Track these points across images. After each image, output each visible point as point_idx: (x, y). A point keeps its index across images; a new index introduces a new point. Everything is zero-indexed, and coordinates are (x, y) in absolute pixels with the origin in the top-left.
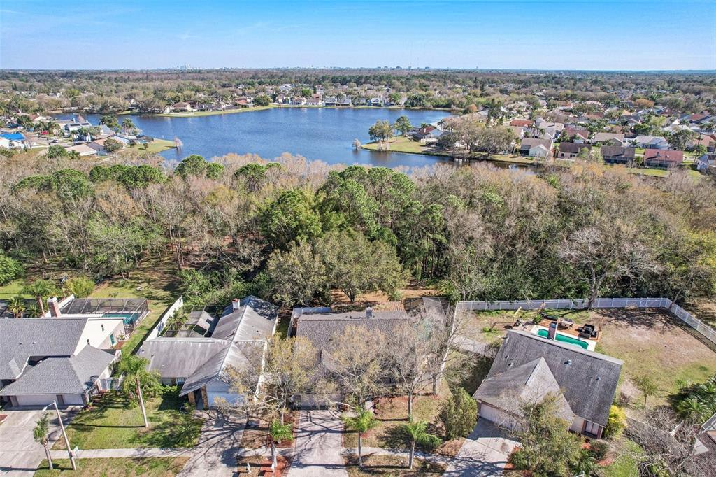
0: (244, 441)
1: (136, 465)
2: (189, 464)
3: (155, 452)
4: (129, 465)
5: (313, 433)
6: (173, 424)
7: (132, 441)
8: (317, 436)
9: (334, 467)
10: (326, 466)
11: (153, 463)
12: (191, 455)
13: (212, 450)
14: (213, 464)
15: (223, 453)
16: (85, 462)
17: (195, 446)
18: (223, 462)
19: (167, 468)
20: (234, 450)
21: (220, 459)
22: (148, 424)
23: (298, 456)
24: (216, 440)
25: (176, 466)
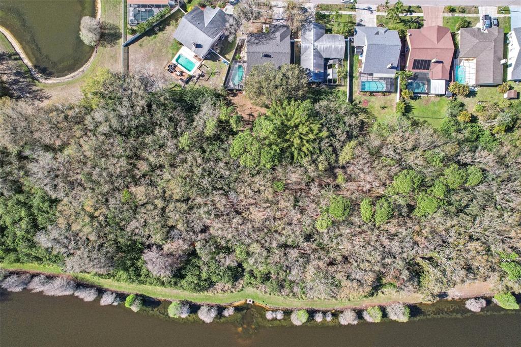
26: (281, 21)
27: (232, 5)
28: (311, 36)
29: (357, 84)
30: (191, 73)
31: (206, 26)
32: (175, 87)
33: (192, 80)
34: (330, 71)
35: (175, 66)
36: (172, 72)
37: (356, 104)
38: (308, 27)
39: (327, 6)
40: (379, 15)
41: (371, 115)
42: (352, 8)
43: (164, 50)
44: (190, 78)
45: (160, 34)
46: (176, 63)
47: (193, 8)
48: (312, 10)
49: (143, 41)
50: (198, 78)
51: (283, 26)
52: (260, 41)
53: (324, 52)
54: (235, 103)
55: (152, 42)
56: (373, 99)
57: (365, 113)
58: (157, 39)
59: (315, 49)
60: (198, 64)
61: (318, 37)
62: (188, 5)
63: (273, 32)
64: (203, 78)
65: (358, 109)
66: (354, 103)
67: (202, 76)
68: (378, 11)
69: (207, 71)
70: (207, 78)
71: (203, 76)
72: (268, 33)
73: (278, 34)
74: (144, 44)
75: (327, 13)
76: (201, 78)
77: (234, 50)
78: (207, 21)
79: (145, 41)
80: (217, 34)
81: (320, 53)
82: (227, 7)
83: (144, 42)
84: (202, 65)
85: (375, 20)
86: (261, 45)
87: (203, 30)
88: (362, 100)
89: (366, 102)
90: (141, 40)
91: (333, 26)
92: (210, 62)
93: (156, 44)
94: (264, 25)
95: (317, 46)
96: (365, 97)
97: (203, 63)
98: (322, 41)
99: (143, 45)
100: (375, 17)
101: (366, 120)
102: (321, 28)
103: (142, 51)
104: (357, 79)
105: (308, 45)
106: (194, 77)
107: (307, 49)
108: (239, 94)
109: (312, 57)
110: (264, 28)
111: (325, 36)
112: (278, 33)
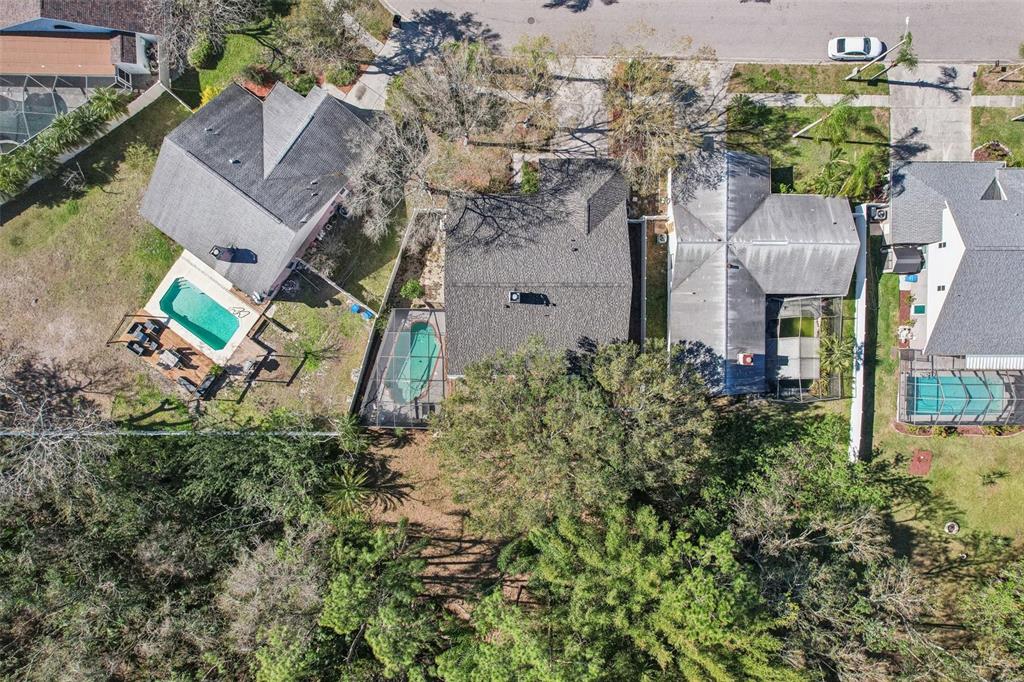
26: (589, 137)
27: (385, 71)
28: (717, 209)
29: (890, 388)
30: (220, 357)
31: (267, 171)
32: (161, 409)
33: (230, 384)
34: (787, 347)
35: (160, 327)
36: (147, 353)
37: (882, 467)
38: (702, 171)
39: (774, 72)
40: (983, 109)
41: (941, 506)
42: (873, 83)
43: (111, 263)
44: (220, 377)
45: (95, 195)
46: (161, 315)
47: (223, 86)
48: (715, 90)
49: (26, 224)
50: (253, 377)
51: (599, 164)
52: (500, 231)
53: (767, 271)
54: (403, 471)
55: (61, 231)
56: (953, 444)
57: (918, 497)
58: (84, 216)
59: (734, 265)
60: (249, 319)
61: (744, 212)
62: (205, 76)
63: (556, 191)
64: (274, 374)
65: (891, 482)
66: (874, 462)
67: (269, 364)
68: (980, 88)
69: (287, 347)
70: (290, 373)
71: (272, 366)
72: (535, 193)
73: (576, 201)
74: (29, 237)
75: (772, 101)
76: (264, 374)
77: (397, 261)
78: (274, 151)
79: (36, 223)
80: (318, 206)
81: (751, 278)
82: (364, 79)
83: (29, 229)
84: (264, 325)
85: (967, 129)
86: (508, 252)
87: (254, 190)
88: (908, 451)
89: (926, 457)
90: (18, 220)
91: (798, 154)
92: (299, 309)
93: (78, 236)
94: (517, 156)
95: (743, 251)
96: (921, 440)
97: (270, 314)
98: (764, 227)
99: (28, 241)
100: (968, 115)
101: (919, 526)
102: (756, 172)
103: (24, 266)
104: (890, 371)
105: (704, 248)
106: (237, 370)
107: (695, 263)
108: (418, 436)
109: (721, 298)
110: (517, 166)
111: (773, 204)
112: (577, 194)
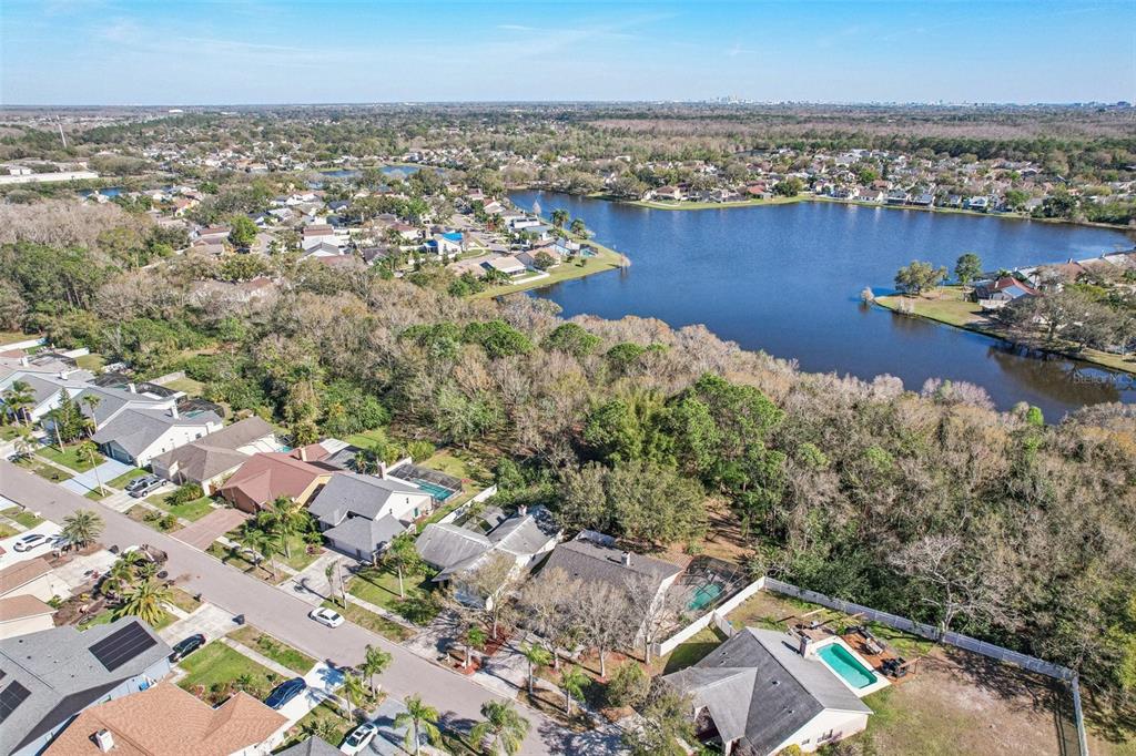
0: (461, 636)
1: (382, 623)
2: (414, 637)
3: (398, 618)
4: (377, 621)
5: (517, 652)
6: (420, 603)
7: (388, 604)
8: (517, 656)
9: (511, 685)
10: (507, 682)
11: (391, 625)
12: (419, 631)
13: (435, 633)
14: (429, 644)
15: (440, 640)
16: (353, 606)
17: (425, 625)
18: (436, 646)
19: (399, 634)
20: (450, 640)
21: (436, 643)
22: (404, 595)
23: (493, 666)
24: (442, 627)
25: (405, 635)
